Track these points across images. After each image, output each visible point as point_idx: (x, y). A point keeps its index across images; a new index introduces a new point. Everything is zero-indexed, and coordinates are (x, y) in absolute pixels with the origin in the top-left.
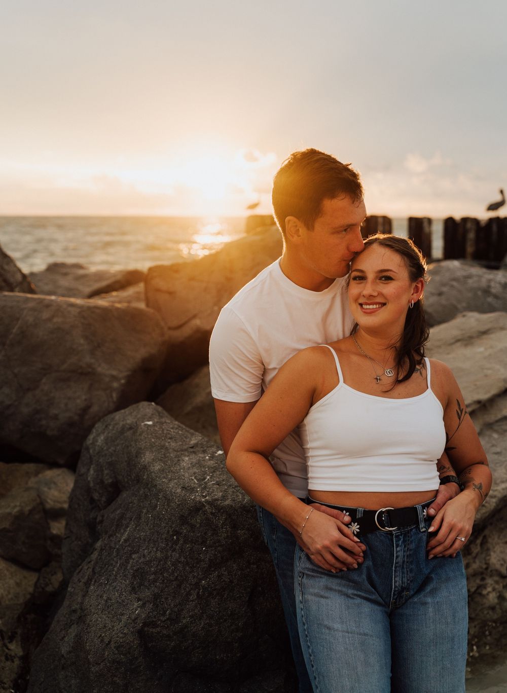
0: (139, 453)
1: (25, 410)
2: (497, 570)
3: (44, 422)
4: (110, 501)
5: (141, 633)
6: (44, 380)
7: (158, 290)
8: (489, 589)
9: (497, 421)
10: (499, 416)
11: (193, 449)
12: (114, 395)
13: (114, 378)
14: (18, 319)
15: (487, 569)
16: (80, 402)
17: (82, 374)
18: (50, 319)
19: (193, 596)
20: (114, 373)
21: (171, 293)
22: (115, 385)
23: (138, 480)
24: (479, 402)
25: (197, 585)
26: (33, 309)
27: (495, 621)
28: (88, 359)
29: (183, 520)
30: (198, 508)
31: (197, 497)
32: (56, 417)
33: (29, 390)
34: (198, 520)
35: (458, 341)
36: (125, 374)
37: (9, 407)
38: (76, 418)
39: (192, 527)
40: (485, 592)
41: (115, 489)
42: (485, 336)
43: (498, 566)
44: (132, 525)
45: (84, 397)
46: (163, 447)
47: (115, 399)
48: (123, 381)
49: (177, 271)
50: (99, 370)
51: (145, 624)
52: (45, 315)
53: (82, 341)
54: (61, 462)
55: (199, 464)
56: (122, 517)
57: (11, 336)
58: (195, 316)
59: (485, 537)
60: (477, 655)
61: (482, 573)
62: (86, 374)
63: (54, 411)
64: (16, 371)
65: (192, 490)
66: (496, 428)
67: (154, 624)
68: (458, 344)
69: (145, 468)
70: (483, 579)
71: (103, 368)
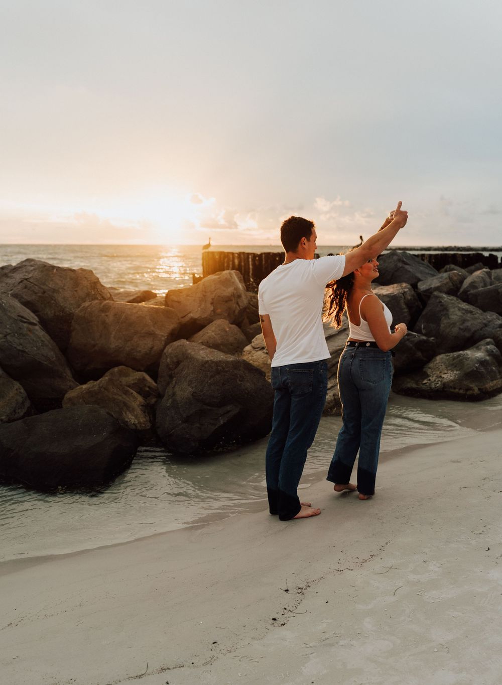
0: (186, 350)
1: (127, 349)
3: (135, 354)
4: (176, 367)
5: (192, 395)
6: (135, 337)
7: (173, 301)
11: (203, 349)
12: (163, 342)
13: (162, 336)
14: (124, 313)
16: (150, 346)
17: (150, 334)
18: (137, 313)
19: (206, 385)
20: (163, 334)
21: (179, 302)
22: (163, 339)
23: (187, 357)
25: (207, 382)
26: (130, 309)
28: (152, 328)
29: (203, 365)
30: (207, 362)
31: (206, 359)
32: (140, 352)
33: (129, 341)
34: (207, 365)
36: (167, 334)
37: (121, 347)
38: (148, 352)
39: (205, 367)
41: (178, 363)
44: (187, 369)
45: (151, 343)
46: (193, 348)
47: (163, 344)
48: (166, 337)
49: (181, 292)
50: (156, 332)
51: (194, 393)
52: (134, 311)
53: (150, 321)
54: (142, 369)
55: (205, 352)
56: (183, 368)
57: (122, 320)
58: (190, 312)
62: (151, 334)
63: (139, 349)
64: (124, 333)
65: (205, 358)
67: (196, 393)
69: (189, 354)
71: (158, 332)
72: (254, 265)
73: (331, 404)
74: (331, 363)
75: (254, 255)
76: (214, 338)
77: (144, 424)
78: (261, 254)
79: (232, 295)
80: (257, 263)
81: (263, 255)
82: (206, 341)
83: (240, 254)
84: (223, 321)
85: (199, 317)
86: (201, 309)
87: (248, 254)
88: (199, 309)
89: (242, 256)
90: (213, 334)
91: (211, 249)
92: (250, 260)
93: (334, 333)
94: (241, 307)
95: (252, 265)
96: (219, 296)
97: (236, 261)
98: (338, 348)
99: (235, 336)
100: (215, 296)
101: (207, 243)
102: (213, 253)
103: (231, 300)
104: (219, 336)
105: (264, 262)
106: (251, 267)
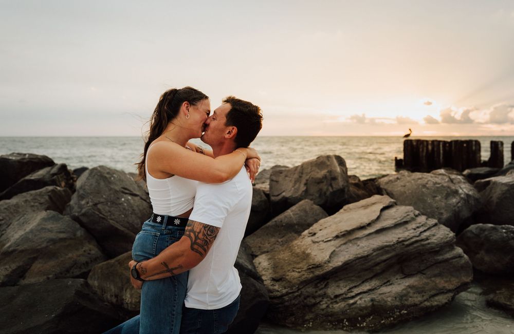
2: (329, 296)
8: (324, 302)
9: (353, 239)
10: (354, 237)
15: (325, 294)
21: (277, 182)
24: (347, 231)
27: (322, 315)
35: (362, 207)
40: (321, 303)
42: (374, 205)
43: (330, 294)
49: (281, 173)
58: (284, 191)
59: (328, 283)
60: (311, 326)
61: (322, 296)
66: (352, 242)
68: (363, 208)
70: (323, 298)
72: (444, 150)
73: (365, 312)
74: (373, 262)
75: (445, 143)
76: (291, 217)
77: (134, 305)
78: (451, 142)
79: (323, 178)
80: (447, 148)
81: (453, 143)
82: (280, 220)
83: (433, 142)
84: (307, 202)
85: (290, 197)
86: (295, 189)
87: (439, 142)
88: (293, 189)
89: (435, 143)
90: (291, 213)
91: (409, 138)
92: (441, 146)
93: (388, 226)
94: (334, 189)
95: (443, 150)
96: (312, 178)
97: (430, 147)
98: (385, 244)
99: (315, 217)
100: (309, 178)
101: (408, 132)
102: (411, 141)
103: (322, 182)
104: (297, 216)
105: (453, 148)
106: (441, 152)
